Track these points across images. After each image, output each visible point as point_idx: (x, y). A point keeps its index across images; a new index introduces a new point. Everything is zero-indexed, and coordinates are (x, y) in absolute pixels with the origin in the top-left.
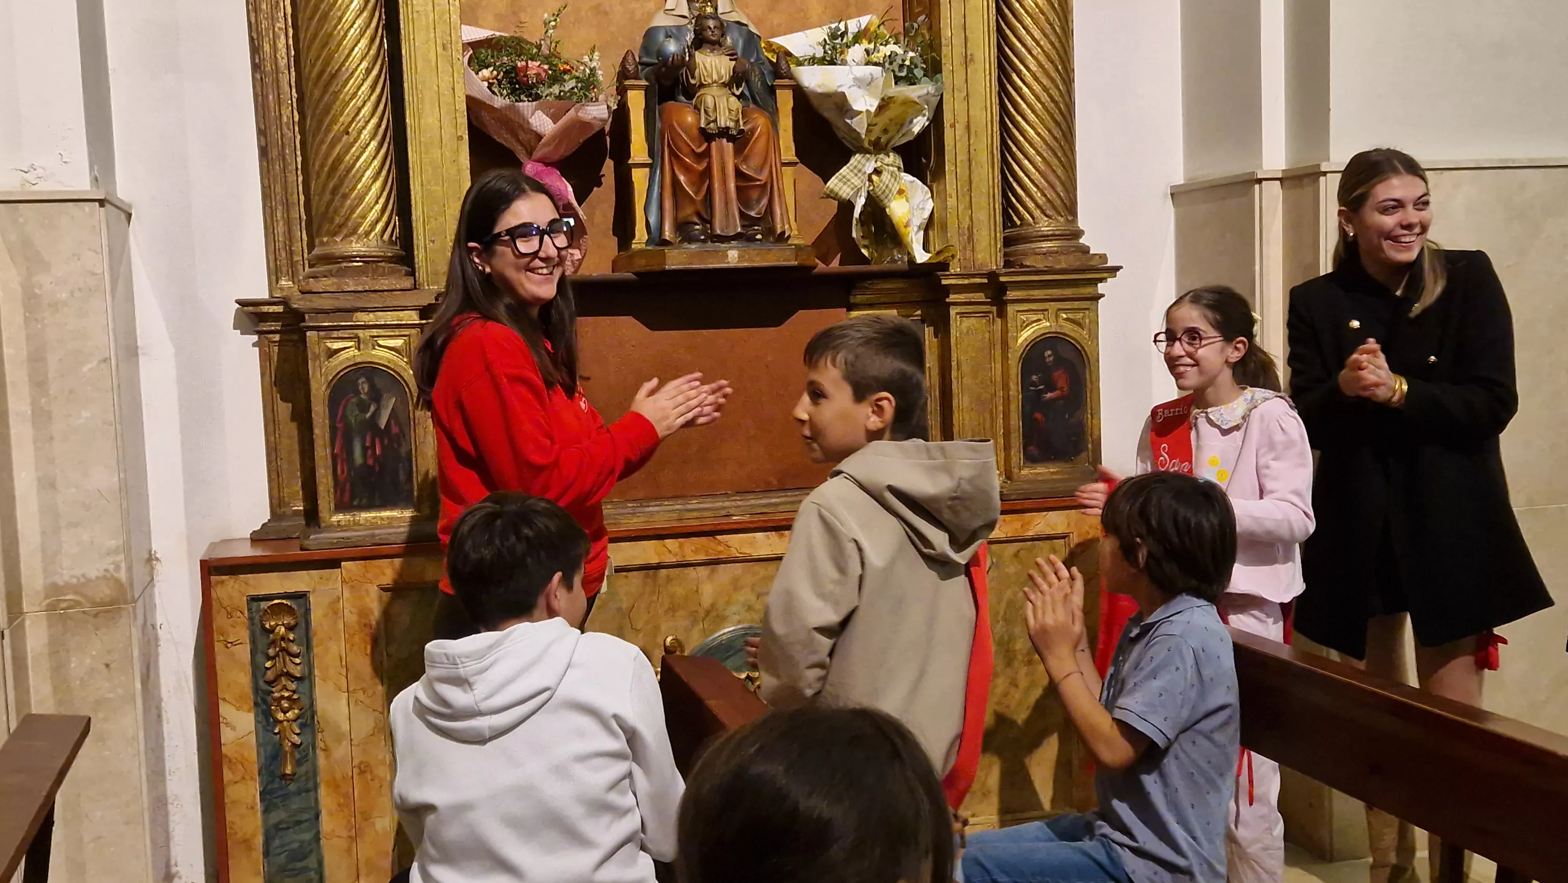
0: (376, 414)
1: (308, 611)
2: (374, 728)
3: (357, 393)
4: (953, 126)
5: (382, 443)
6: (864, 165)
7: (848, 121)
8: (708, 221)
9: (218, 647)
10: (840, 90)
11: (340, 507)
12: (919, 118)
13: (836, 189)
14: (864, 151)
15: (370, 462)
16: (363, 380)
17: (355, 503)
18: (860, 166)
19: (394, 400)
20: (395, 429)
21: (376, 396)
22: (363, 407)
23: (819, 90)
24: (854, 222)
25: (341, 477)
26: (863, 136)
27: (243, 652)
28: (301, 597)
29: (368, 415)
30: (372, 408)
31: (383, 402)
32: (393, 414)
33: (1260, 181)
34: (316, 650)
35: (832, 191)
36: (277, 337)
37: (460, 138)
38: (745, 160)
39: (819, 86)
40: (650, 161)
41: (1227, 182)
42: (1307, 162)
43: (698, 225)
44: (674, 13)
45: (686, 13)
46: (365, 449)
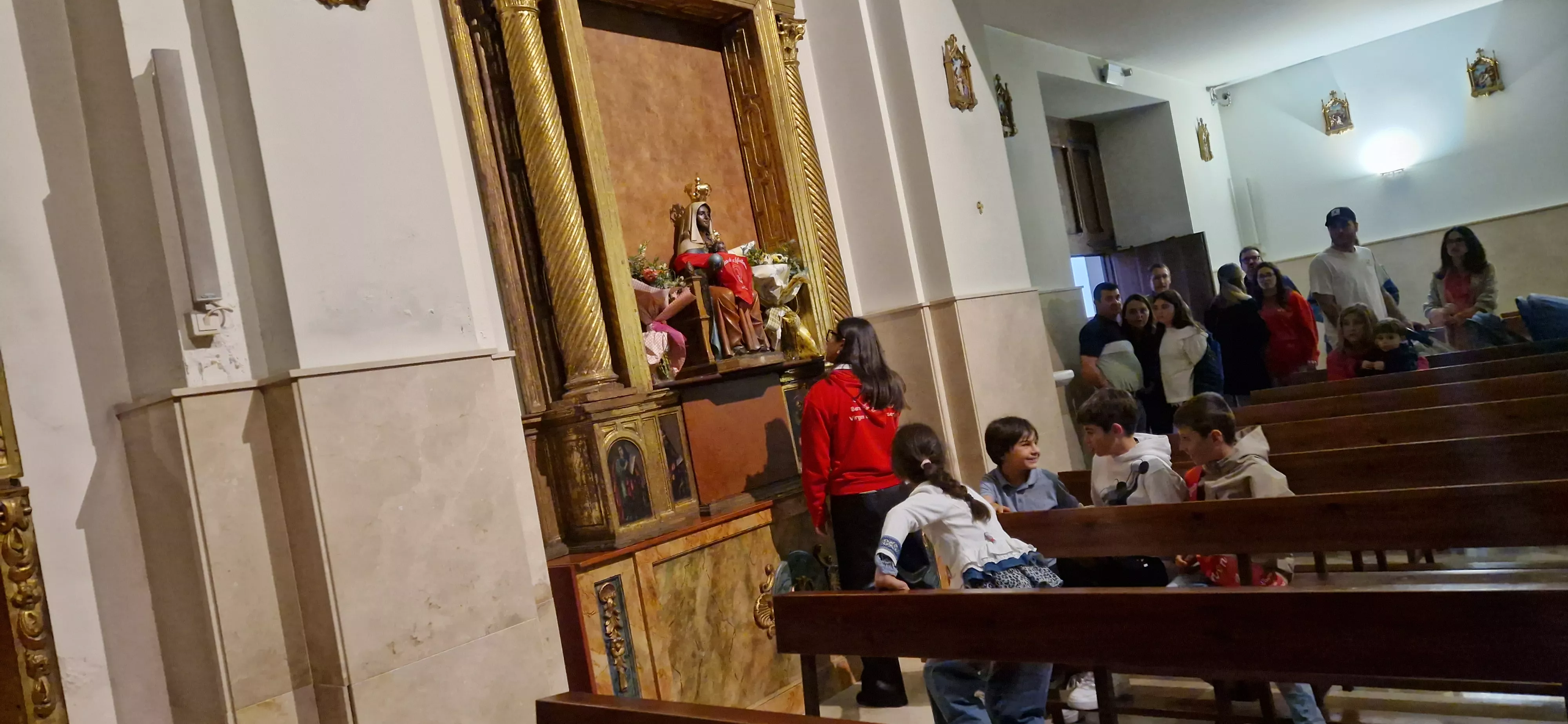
0: (628, 467)
1: (620, 586)
2: (662, 648)
3: (619, 455)
4: (812, 291)
5: (633, 482)
6: (777, 313)
7: (771, 292)
8: (746, 345)
9: (585, 617)
10: (771, 276)
11: (622, 523)
12: (796, 288)
13: (772, 325)
14: (775, 306)
15: (630, 494)
16: (620, 448)
17: (627, 519)
18: (775, 313)
19: (634, 457)
20: (638, 474)
21: (627, 456)
22: (622, 464)
23: (760, 277)
24: (777, 341)
25: (620, 505)
26: (778, 299)
27: (597, 618)
28: (616, 579)
29: (625, 468)
30: (626, 464)
31: (630, 459)
32: (636, 466)
33: (922, 308)
34: (629, 609)
35: (771, 326)
36: (535, 437)
37: (635, 310)
38: (753, 312)
39: (760, 275)
40: (708, 317)
41: (909, 308)
42: (942, 297)
43: (741, 346)
44: (696, 242)
45: (702, 242)
46: (627, 487)
